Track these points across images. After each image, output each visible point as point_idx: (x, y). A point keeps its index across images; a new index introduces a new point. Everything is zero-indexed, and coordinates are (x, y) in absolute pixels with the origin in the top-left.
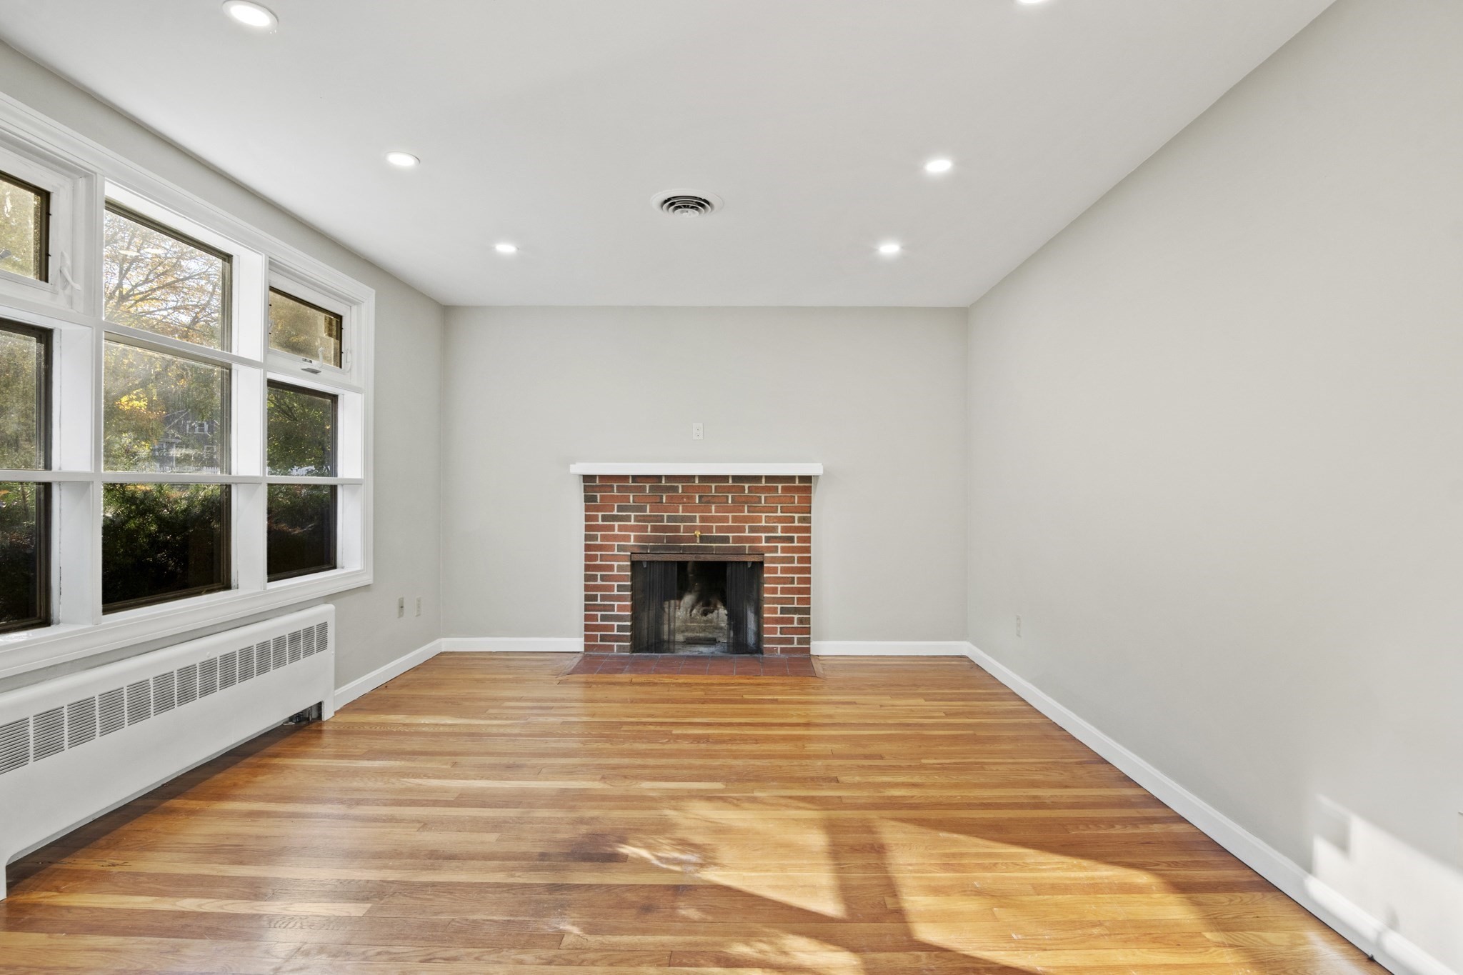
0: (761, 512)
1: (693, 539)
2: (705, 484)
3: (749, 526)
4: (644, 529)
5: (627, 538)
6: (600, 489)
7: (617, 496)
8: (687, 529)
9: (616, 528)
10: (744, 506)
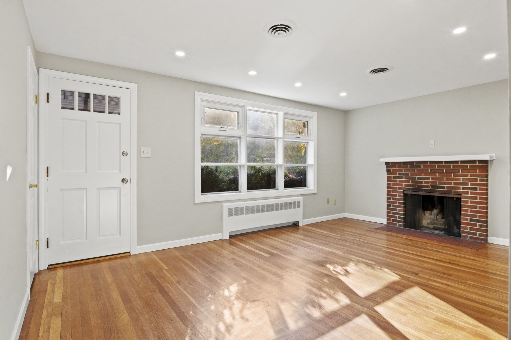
0: (460, 176)
1: (428, 187)
2: (433, 165)
3: (454, 182)
4: (409, 182)
5: (402, 185)
6: (392, 167)
7: (398, 169)
8: (425, 182)
9: (398, 181)
10: (452, 174)
